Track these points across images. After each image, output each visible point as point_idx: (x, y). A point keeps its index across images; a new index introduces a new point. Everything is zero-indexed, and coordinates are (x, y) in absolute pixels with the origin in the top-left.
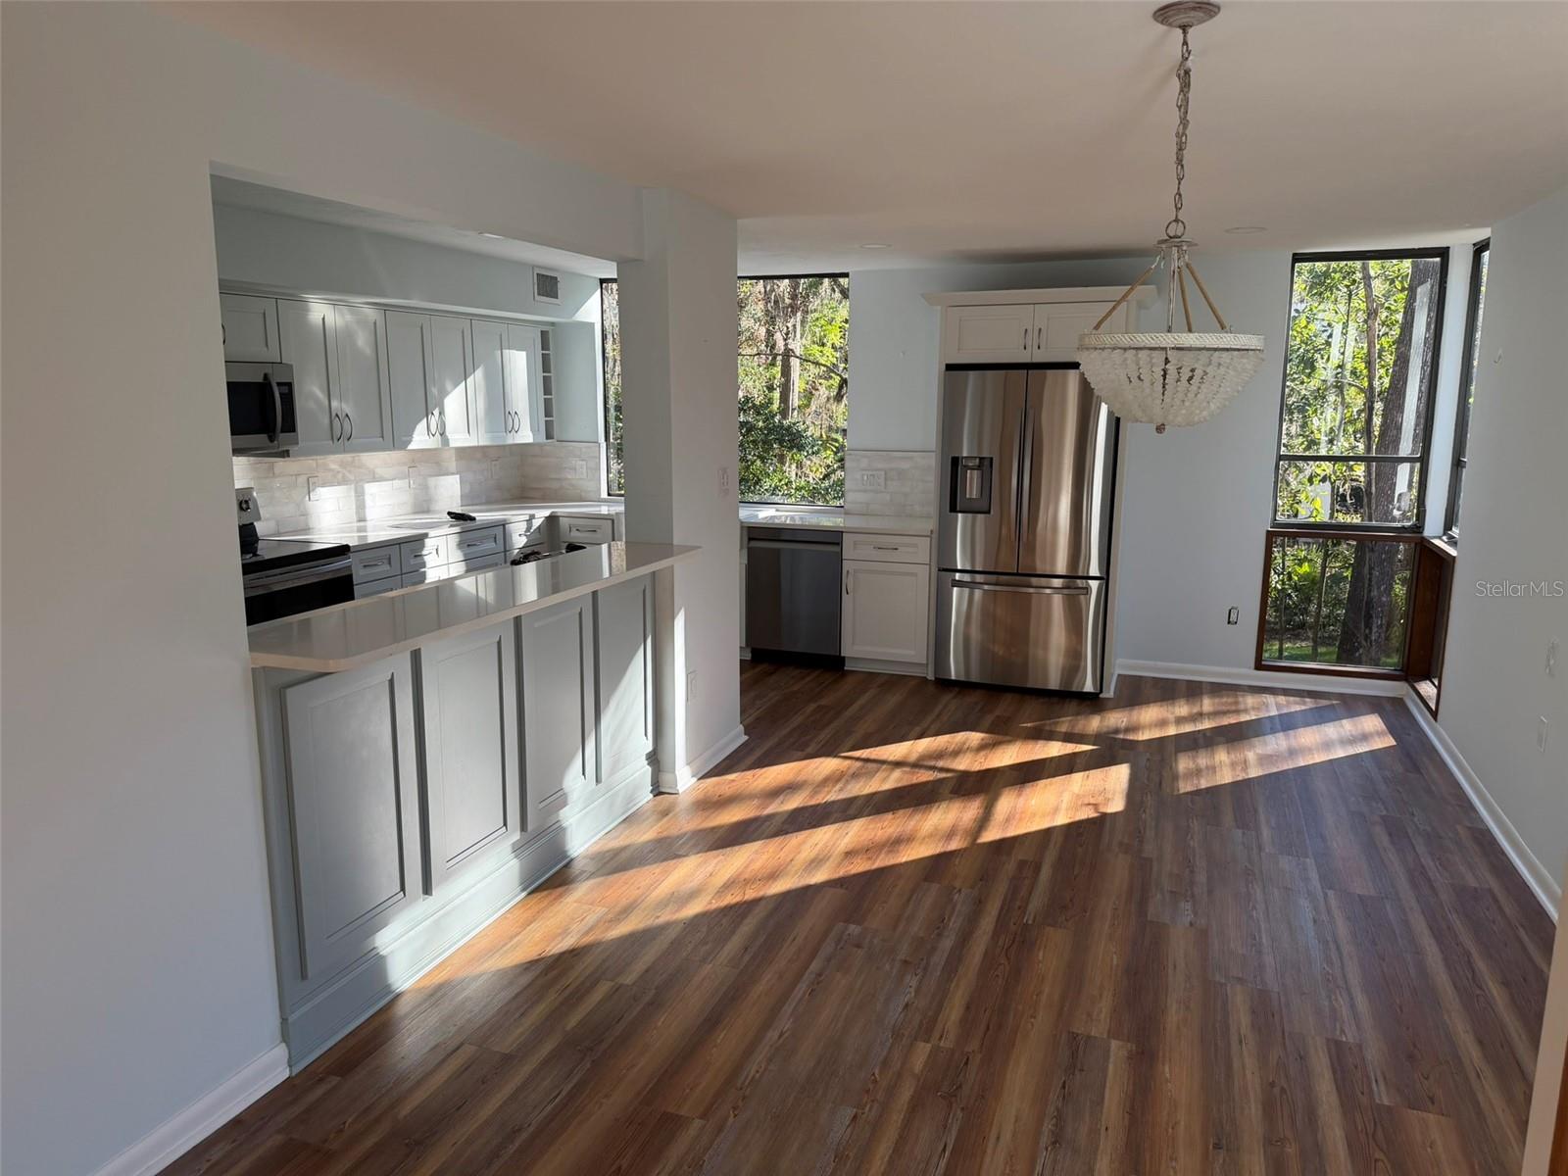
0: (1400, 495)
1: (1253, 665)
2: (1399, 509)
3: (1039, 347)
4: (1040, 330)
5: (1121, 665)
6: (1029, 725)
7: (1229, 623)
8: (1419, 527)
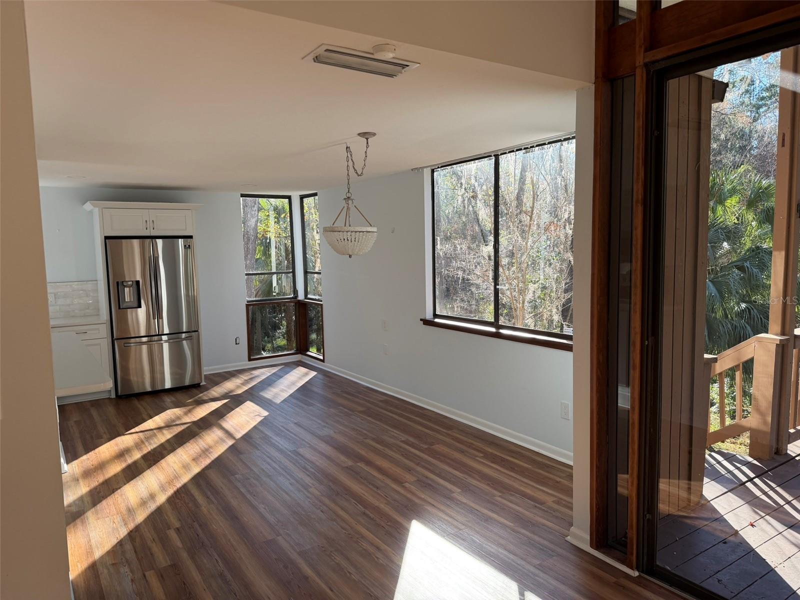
0: (275, 287)
1: (247, 359)
2: (275, 293)
3: (154, 229)
4: (153, 221)
5: (207, 370)
6: (190, 401)
7: (236, 344)
8: (296, 296)
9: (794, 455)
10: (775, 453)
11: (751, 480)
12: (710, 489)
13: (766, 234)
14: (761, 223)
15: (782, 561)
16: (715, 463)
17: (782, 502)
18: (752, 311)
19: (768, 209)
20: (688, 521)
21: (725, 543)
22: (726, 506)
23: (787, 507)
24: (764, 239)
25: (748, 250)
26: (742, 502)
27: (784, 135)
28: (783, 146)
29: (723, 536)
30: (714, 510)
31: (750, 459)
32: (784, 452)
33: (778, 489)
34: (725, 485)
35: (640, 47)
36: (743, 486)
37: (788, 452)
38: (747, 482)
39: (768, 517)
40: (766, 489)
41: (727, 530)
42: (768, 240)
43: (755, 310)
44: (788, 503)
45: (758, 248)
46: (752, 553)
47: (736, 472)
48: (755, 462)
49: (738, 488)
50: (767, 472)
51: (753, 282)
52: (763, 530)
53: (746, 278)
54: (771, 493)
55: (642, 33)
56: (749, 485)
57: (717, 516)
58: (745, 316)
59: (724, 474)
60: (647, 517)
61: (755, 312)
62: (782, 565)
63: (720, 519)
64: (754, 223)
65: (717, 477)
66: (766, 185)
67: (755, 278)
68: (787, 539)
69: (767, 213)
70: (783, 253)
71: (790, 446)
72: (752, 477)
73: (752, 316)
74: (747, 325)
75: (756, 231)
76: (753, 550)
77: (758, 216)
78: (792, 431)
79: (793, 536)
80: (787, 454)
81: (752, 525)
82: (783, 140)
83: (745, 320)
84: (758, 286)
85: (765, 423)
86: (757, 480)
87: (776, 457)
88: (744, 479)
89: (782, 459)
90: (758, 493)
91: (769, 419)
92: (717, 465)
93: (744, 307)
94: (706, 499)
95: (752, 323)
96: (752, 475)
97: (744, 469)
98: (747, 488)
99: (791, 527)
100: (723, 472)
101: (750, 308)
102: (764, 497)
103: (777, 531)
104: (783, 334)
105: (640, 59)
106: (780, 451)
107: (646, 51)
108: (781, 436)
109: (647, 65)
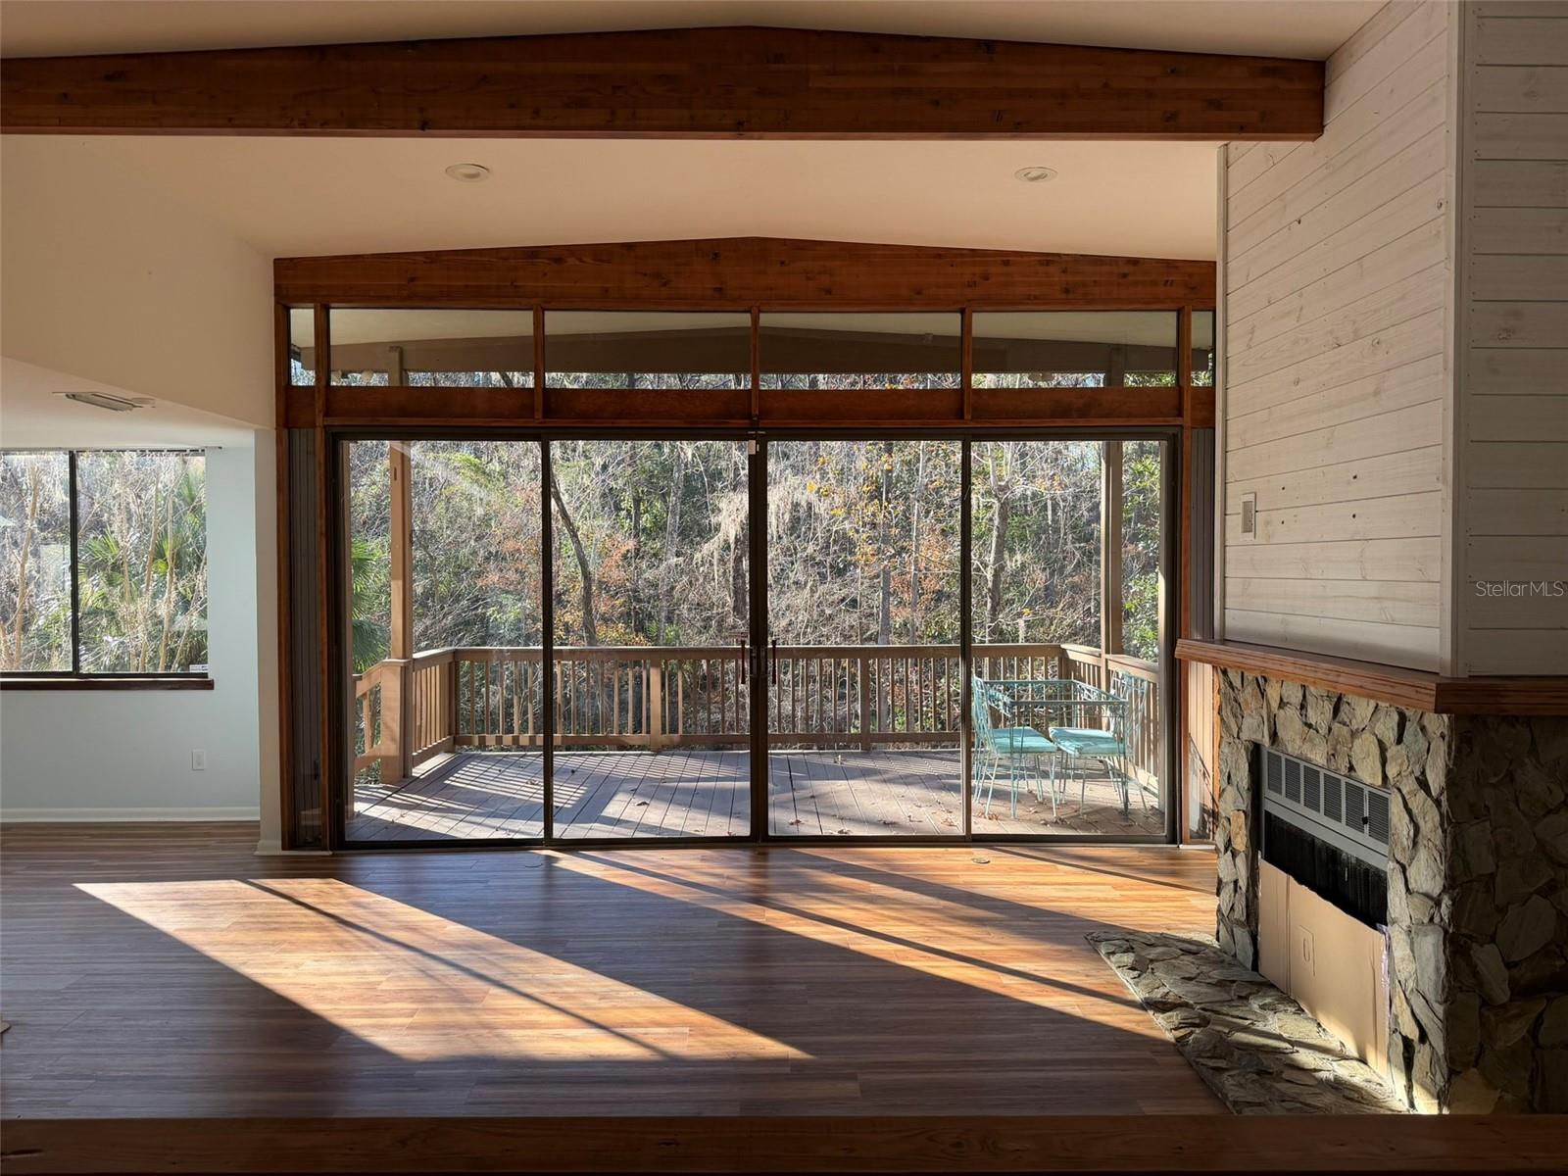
9: (419, 775)
10: (403, 777)
11: (389, 796)
12: (360, 806)
15: (431, 825)
17: (419, 802)
22: (375, 812)
23: (422, 803)
26: (389, 808)
27: (395, 469)
28: (395, 479)
29: (384, 825)
30: (370, 817)
31: (385, 786)
32: (410, 776)
33: (413, 796)
34: (370, 803)
35: (320, 412)
36: (383, 800)
37: (413, 775)
38: (387, 797)
39: (413, 810)
40: (404, 797)
44: (424, 801)
47: (377, 794)
48: (389, 786)
49: (380, 802)
50: (400, 789)
52: (412, 816)
54: (408, 799)
55: (321, 401)
59: (366, 797)
62: (432, 827)
63: (376, 820)
65: (363, 797)
68: (432, 816)
70: (400, 583)
71: (414, 770)
76: (409, 827)
78: (415, 754)
81: (403, 816)
85: (393, 747)
86: (395, 795)
87: (403, 779)
88: (383, 796)
89: (408, 780)
90: (399, 801)
91: (397, 744)
94: (359, 812)
96: (388, 793)
97: (382, 791)
98: (388, 800)
99: (431, 811)
102: (405, 802)
103: (423, 814)
104: (404, 657)
105: (320, 421)
106: (406, 774)
107: (324, 416)
108: (406, 761)
109: (325, 426)
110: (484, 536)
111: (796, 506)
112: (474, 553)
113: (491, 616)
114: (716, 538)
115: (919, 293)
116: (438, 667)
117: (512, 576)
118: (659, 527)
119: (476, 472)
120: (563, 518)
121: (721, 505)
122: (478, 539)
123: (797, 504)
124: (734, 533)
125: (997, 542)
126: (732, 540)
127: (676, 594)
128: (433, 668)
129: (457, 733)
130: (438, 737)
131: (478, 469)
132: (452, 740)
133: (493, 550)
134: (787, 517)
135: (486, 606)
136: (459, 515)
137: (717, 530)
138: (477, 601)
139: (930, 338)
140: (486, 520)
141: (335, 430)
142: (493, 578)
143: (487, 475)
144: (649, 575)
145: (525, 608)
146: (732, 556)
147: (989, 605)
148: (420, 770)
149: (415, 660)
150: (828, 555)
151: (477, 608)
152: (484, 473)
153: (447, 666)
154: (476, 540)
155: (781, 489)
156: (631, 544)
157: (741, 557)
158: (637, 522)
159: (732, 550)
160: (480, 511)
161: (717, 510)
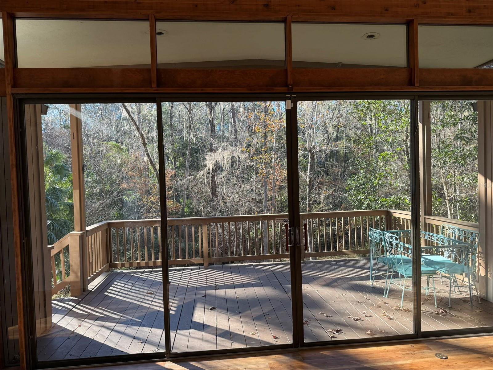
9: (91, 289)
10: (83, 291)
11: (74, 307)
12: (56, 319)
13: (57, 180)
14: (54, 174)
15: (95, 335)
16: (54, 305)
17: (90, 311)
18: (54, 225)
19: (57, 166)
20: (49, 337)
21: (69, 338)
22: (65, 323)
23: (93, 313)
24: (57, 183)
25: (48, 190)
26: (73, 318)
27: (74, 134)
28: (74, 139)
29: (67, 336)
30: (60, 327)
31: (72, 298)
32: (87, 290)
33: (87, 306)
34: (62, 314)
35: (8, 84)
36: (71, 311)
37: (89, 289)
38: (73, 308)
39: (86, 320)
40: (82, 308)
41: (68, 332)
42: (59, 184)
43: (56, 224)
44: (93, 310)
45: (54, 188)
46: (82, 338)
47: (67, 306)
48: (75, 298)
49: (69, 313)
50: (81, 301)
51: (54, 208)
52: (84, 326)
53: (49, 206)
54: (85, 309)
55: (9, 77)
56: (74, 309)
57: (61, 329)
58: (51, 228)
59: (60, 309)
60: (31, 338)
61: (56, 225)
62: (96, 336)
63: (64, 329)
64: (50, 174)
65: (58, 312)
66: (55, 153)
67: (54, 205)
68: (96, 325)
69: (57, 168)
70: (78, 191)
71: (89, 286)
72: (75, 305)
73: (54, 228)
74: (52, 233)
75: (51, 178)
76: (82, 336)
77: (52, 170)
78: (89, 278)
79: (98, 323)
80: (88, 290)
81: (80, 326)
82: (74, 136)
83: (50, 231)
84: (56, 210)
85: (77, 277)
86: (77, 306)
87: (83, 293)
88: (71, 308)
89: (85, 293)
90: (79, 311)
91: (79, 274)
92: (56, 306)
93: (49, 223)
94: (54, 323)
95: (55, 231)
96: (74, 304)
97: (70, 303)
98: (73, 311)
99: (96, 320)
100: (60, 308)
101: (53, 223)
102: (82, 312)
103: (91, 324)
104: (81, 230)
105: (9, 90)
106: (85, 289)
107: (12, 87)
108: (85, 282)
109: (13, 94)
110: (121, 171)
111: (233, 157)
112: (118, 177)
113: (124, 199)
114: (205, 169)
115: (386, 10)
116: (100, 232)
117: (132, 184)
118: (183, 166)
119: (117, 148)
120: (150, 163)
121: (206, 158)
122: (119, 172)
123: (234, 157)
124: (212, 167)
125: (310, 167)
126: (211, 170)
127: (190, 189)
128: (98, 233)
129: (111, 262)
130: (101, 265)
131: (118, 147)
132: (109, 266)
133: (124, 175)
134: (230, 161)
135: (122, 195)
136: (112, 164)
137: (205, 166)
138: (119, 194)
139: (341, 65)
140: (121, 165)
141: (20, 97)
142: (125, 185)
143: (121, 149)
144: (180, 183)
145: (136, 196)
146: (210, 176)
147: (308, 190)
148: (92, 286)
149: (87, 231)
150: (244, 174)
151: (119, 196)
152: (120, 148)
153: (104, 232)
154: (118, 172)
155: (228, 151)
156: (173, 172)
157: (214, 176)
158: (175, 165)
159: (211, 173)
160: (119, 162)
161: (205, 159)
